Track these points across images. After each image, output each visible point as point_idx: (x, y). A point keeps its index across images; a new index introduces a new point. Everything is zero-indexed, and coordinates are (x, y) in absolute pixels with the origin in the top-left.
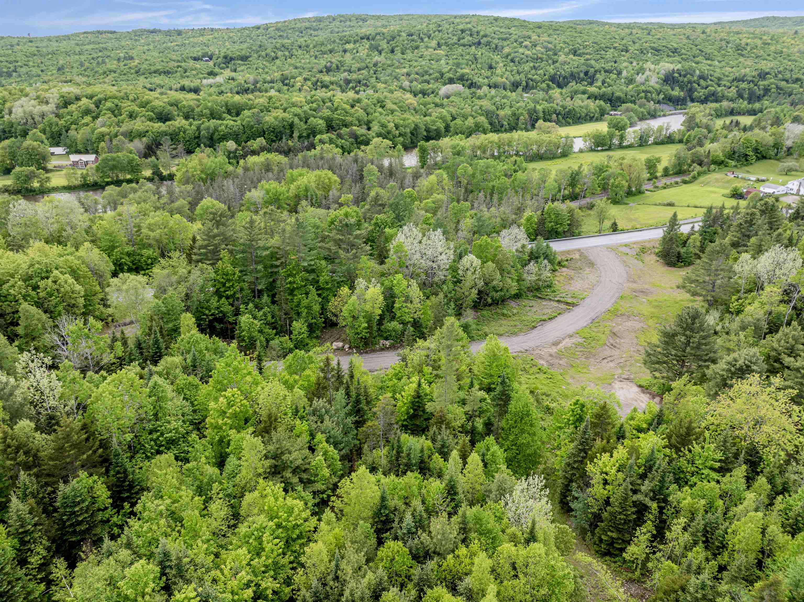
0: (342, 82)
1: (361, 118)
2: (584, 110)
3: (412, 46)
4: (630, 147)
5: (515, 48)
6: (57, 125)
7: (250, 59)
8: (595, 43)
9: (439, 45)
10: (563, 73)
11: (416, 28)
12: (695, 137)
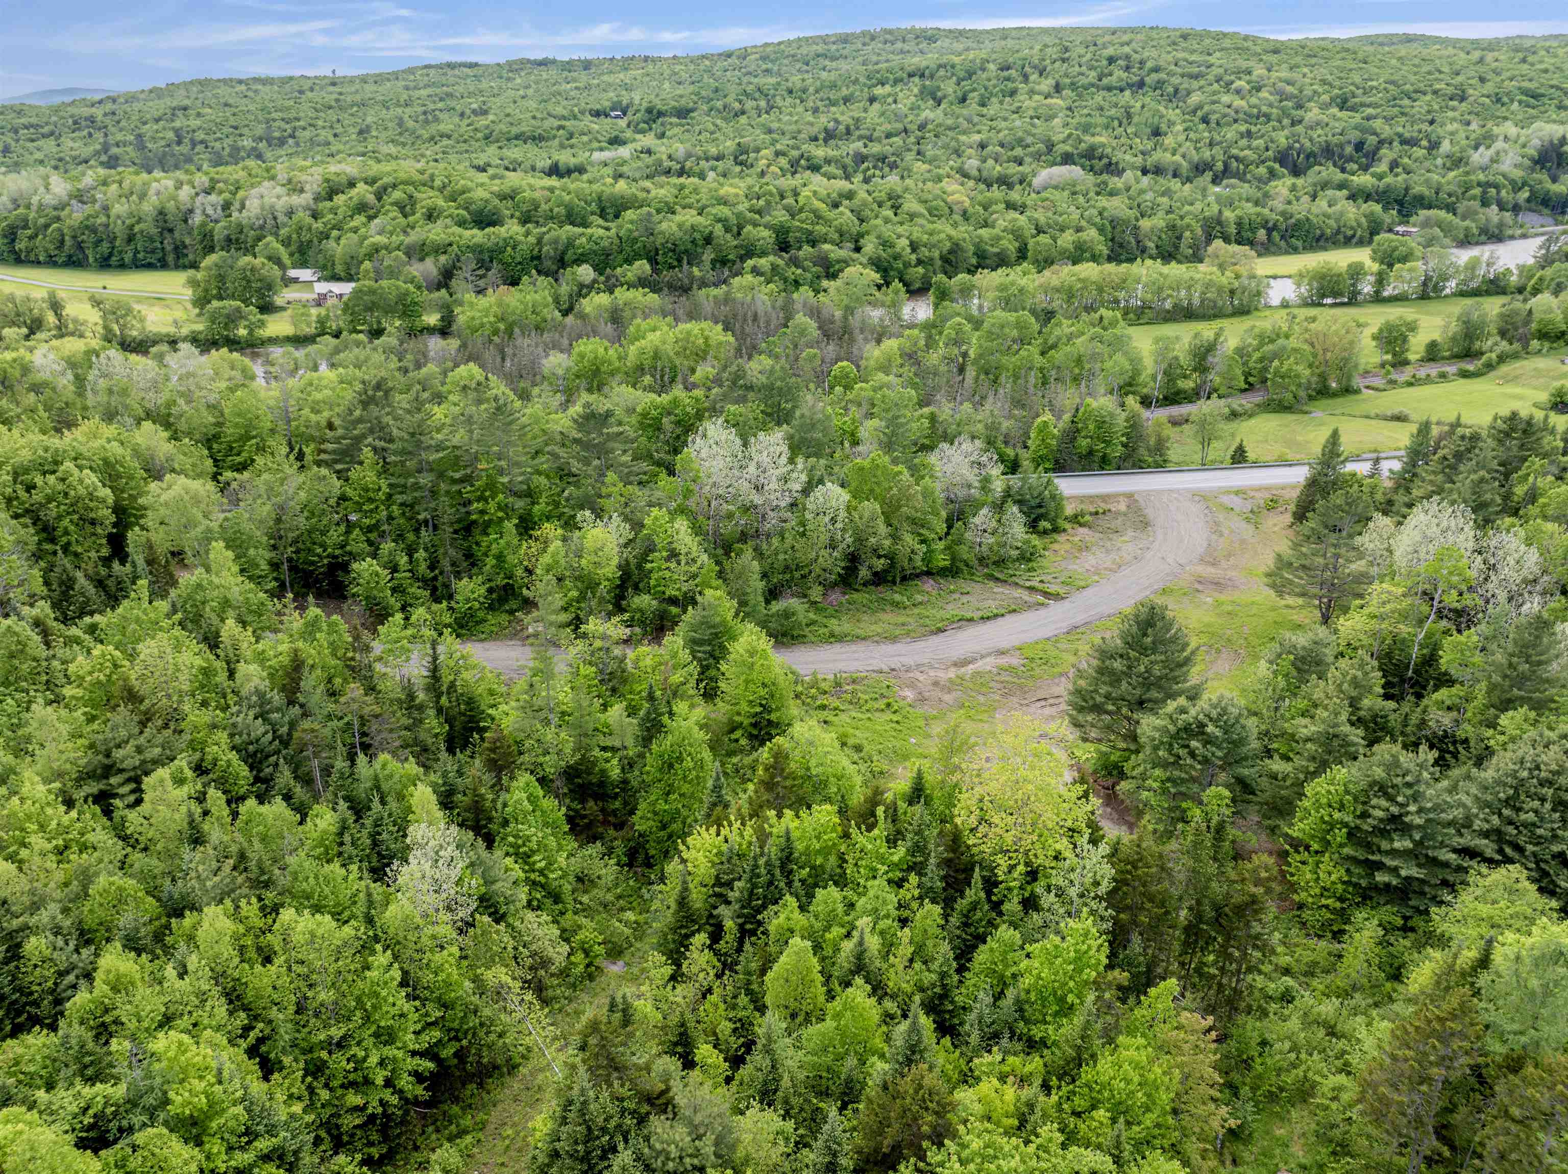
0: (848, 161)
1: (845, 228)
2: (1332, 222)
3: (1002, 91)
4: (1398, 299)
5: (1215, 93)
6: (310, 229)
7: (692, 114)
8: (1392, 82)
9: (1058, 88)
10: (1308, 144)
11: (1019, 55)
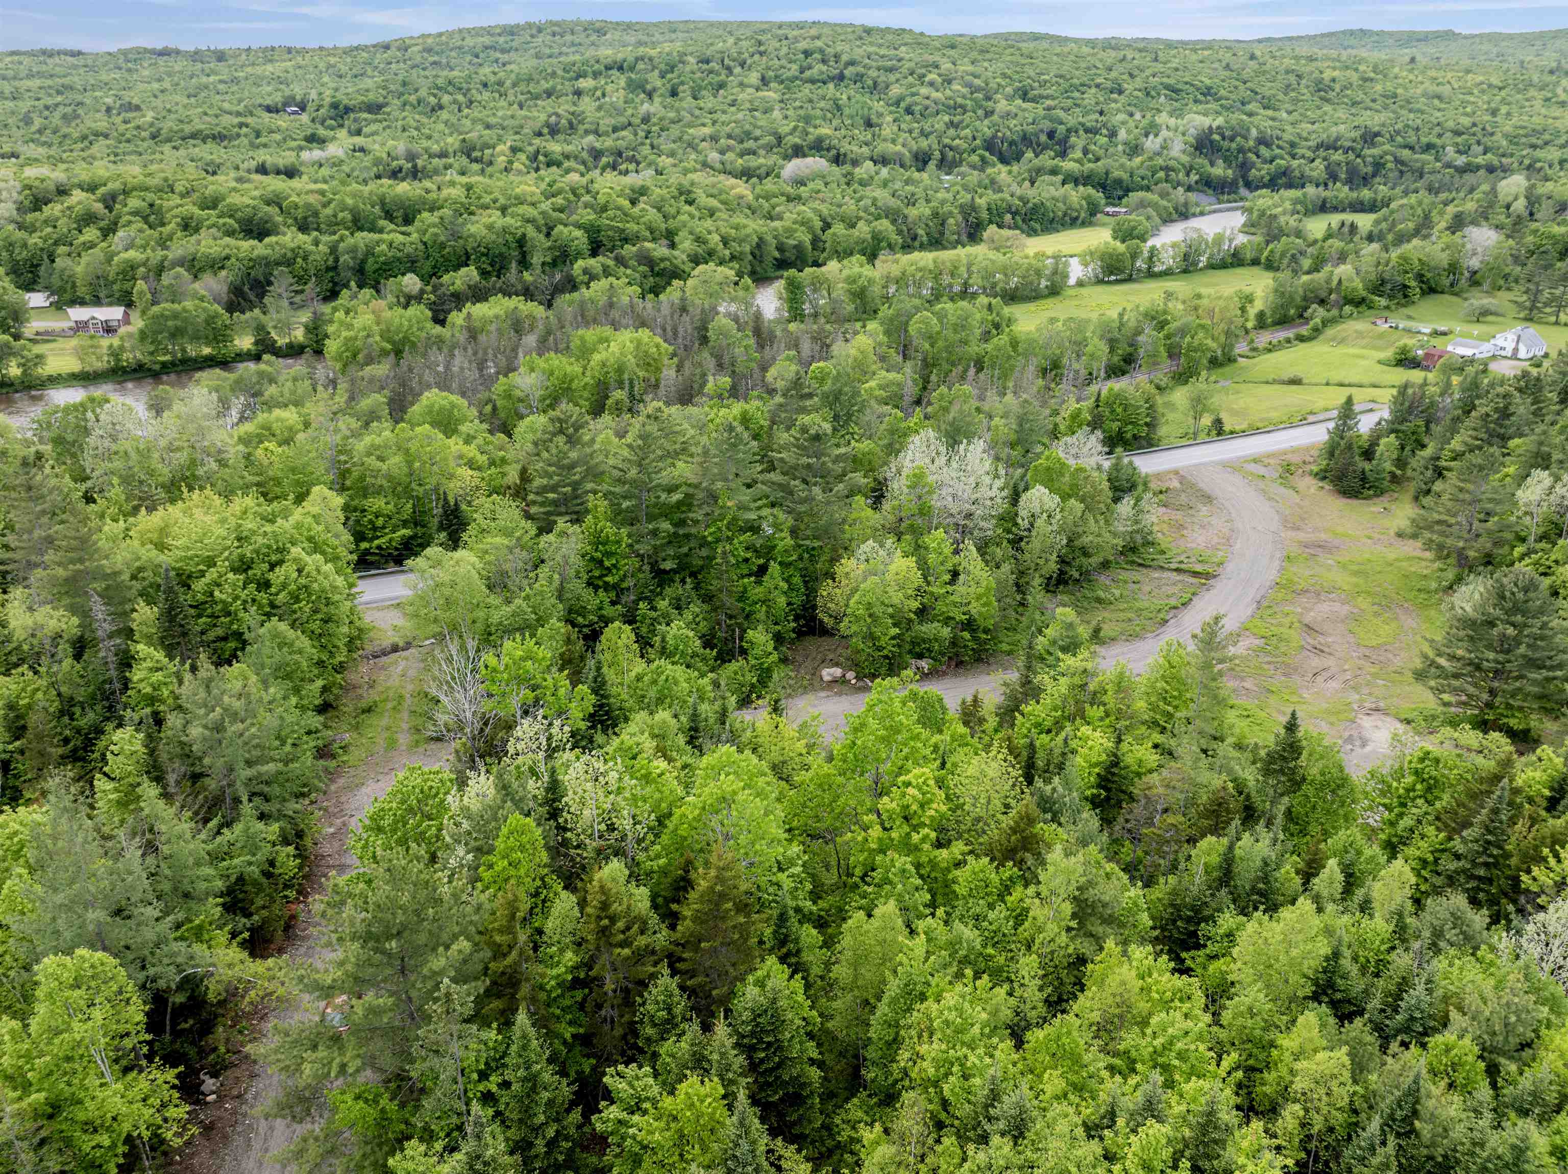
0: (585, 155)
1: (654, 225)
2: (1060, 205)
3: (711, 84)
4: (1167, 273)
5: (911, 86)
6: (25, 245)
7: (385, 109)
8: (1061, 76)
9: (764, 81)
10: (1008, 133)
11: (716, 48)
12: (1283, 255)
